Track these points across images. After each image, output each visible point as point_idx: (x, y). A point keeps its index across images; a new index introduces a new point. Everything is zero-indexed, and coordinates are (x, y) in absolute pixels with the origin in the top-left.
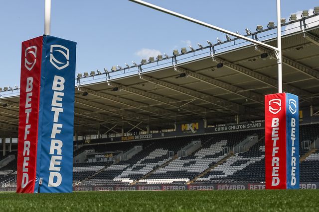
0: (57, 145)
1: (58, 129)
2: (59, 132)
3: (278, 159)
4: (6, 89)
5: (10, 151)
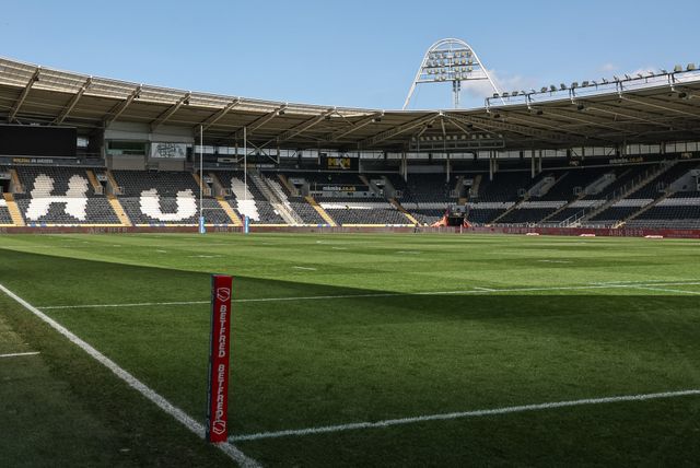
4: (585, 84)
5: (540, 170)
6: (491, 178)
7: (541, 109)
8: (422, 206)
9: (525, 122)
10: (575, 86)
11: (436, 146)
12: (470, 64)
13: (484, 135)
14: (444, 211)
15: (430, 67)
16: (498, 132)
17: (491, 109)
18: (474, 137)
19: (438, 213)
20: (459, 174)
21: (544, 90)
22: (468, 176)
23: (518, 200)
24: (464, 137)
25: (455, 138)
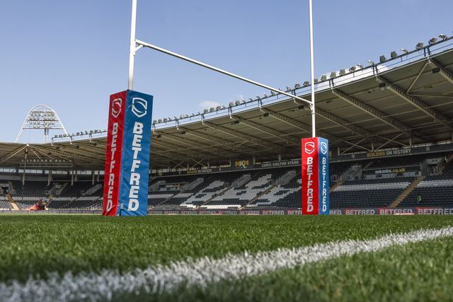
0: (135, 177)
1: (137, 164)
2: (138, 166)
3: (312, 190)
4: (96, 132)
5: (98, 181)
6: (72, 184)
7: (78, 145)
8: (25, 199)
9: (71, 151)
10: (91, 132)
11: (35, 165)
12: (53, 120)
13: (62, 160)
14: (36, 202)
15: (31, 120)
16: (69, 159)
17: (54, 144)
18: (56, 161)
19: (32, 203)
20: (56, 182)
21: (78, 134)
22: (60, 183)
23: (79, 196)
24: (51, 161)
25: (46, 161)
